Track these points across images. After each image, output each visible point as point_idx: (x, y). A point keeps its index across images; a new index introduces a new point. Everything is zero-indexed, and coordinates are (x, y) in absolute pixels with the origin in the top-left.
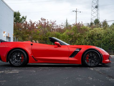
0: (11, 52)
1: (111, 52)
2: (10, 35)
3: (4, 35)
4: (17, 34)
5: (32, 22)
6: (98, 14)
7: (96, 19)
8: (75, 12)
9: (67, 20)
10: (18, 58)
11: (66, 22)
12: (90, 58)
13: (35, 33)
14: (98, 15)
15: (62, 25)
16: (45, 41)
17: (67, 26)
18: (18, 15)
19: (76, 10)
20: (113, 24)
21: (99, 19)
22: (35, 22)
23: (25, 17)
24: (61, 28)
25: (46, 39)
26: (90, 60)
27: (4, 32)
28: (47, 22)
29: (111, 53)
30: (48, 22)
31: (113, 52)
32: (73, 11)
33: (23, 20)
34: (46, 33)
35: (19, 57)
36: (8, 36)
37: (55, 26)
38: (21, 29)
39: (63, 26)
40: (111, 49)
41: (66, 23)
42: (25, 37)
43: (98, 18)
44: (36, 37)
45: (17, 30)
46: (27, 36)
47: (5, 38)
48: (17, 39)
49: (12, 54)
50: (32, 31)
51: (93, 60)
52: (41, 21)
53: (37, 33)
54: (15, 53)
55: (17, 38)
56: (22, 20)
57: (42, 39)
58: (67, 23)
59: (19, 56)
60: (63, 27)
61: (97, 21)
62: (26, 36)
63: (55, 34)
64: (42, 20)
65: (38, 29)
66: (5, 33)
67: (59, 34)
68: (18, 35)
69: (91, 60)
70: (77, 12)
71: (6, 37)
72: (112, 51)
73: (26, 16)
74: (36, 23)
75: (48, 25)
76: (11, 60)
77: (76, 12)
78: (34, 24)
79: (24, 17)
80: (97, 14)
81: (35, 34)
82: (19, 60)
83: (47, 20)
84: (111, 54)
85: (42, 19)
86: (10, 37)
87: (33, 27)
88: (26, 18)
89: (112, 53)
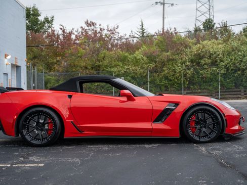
0: (25, 115)
1: (240, 91)
2: (18, 61)
3: (6, 61)
4: (35, 58)
5: (66, 31)
6: (211, 7)
7: (206, 20)
8: (160, 4)
9: (142, 24)
10: (40, 126)
11: (141, 27)
12: (197, 123)
13: (73, 55)
14: (211, 10)
15: (131, 35)
16: (96, 70)
17: (143, 36)
18: (33, 15)
19: (162, 1)
20: (244, 30)
21: (212, 19)
22: (73, 29)
23: (50, 19)
24: (130, 43)
25: (99, 66)
26: (198, 127)
27: (6, 56)
28: (98, 30)
29: (240, 94)
30: (101, 29)
31: (245, 91)
32: (157, 3)
33: (46, 25)
34: (97, 55)
35: (43, 124)
36: (14, 63)
37: (117, 38)
38: (44, 46)
39: (134, 37)
40: (240, 85)
41: (141, 31)
42: (52, 63)
43: (211, 17)
44: (76, 63)
45: (35, 49)
46: (57, 61)
47: (9, 67)
48: (36, 68)
49: (26, 119)
50: (67, 51)
51: (205, 127)
52: (86, 28)
53: (79, 55)
54: (34, 116)
55: (34, 65)
56: (43, 26)
57: (89, 67)
58: (143, 31)
59: (42, 121)
60: (135, 40)
61: (209, 25)
62: (55, 61)
63: (118, 56)
64: (88, 26)
65: (80, 46)
66: (9, 57)
67: (127, 54)
68: (37, 59)
69: (201, 128)
70: (164, 4)
71: (10, 65)
72: (242, 91)
73: (53, 17)
74: (74, 32)
75: (101, 36)
76: (24, 132)
77: (162, 6)
78: (70, 33)
79: (48, 18)
80: (208, 7)
81: (73, 57)
82: (42, 130)
83: (100, 25)
84: (240, 96)
85: (87, 23)
86: (18, 64)
87: (68, 42)
88: (53, 20)
89: (242, 94)
